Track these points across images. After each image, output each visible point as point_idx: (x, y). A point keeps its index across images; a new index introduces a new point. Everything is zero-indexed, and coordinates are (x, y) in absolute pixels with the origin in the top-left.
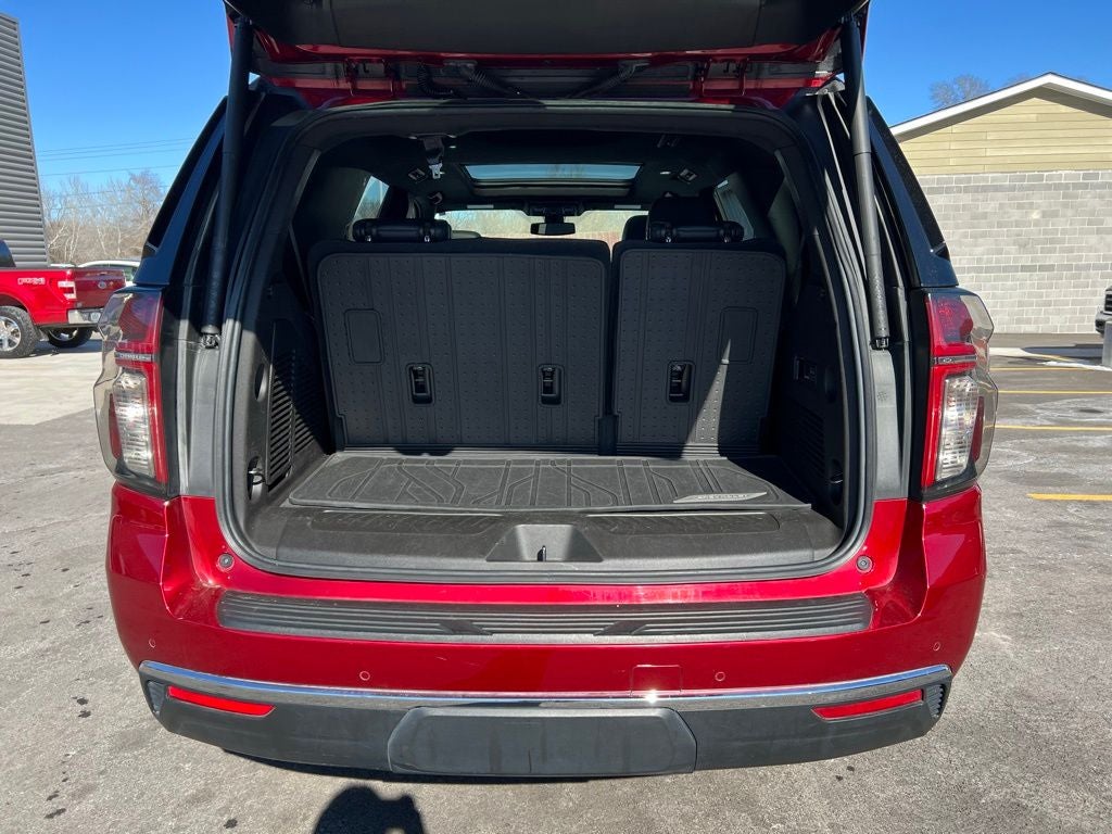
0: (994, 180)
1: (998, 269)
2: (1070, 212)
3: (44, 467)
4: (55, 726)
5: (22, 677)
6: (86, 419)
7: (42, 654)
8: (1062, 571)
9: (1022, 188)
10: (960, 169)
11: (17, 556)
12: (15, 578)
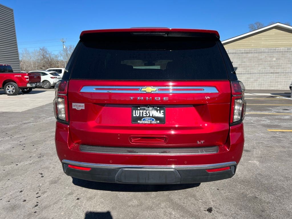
0: (263, 50)
1: (265, 73)
2: (283, 58)
3: (25, 122)
4: (36, 179)
5: (27, 169)
6: (33, 110)
7: (31, 164)
8: (273, 147)
9: (271, 52)
10: (255, 47)
11: (21, 142)
12: (22, 147)
